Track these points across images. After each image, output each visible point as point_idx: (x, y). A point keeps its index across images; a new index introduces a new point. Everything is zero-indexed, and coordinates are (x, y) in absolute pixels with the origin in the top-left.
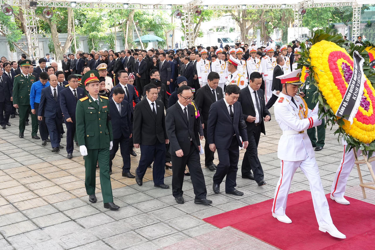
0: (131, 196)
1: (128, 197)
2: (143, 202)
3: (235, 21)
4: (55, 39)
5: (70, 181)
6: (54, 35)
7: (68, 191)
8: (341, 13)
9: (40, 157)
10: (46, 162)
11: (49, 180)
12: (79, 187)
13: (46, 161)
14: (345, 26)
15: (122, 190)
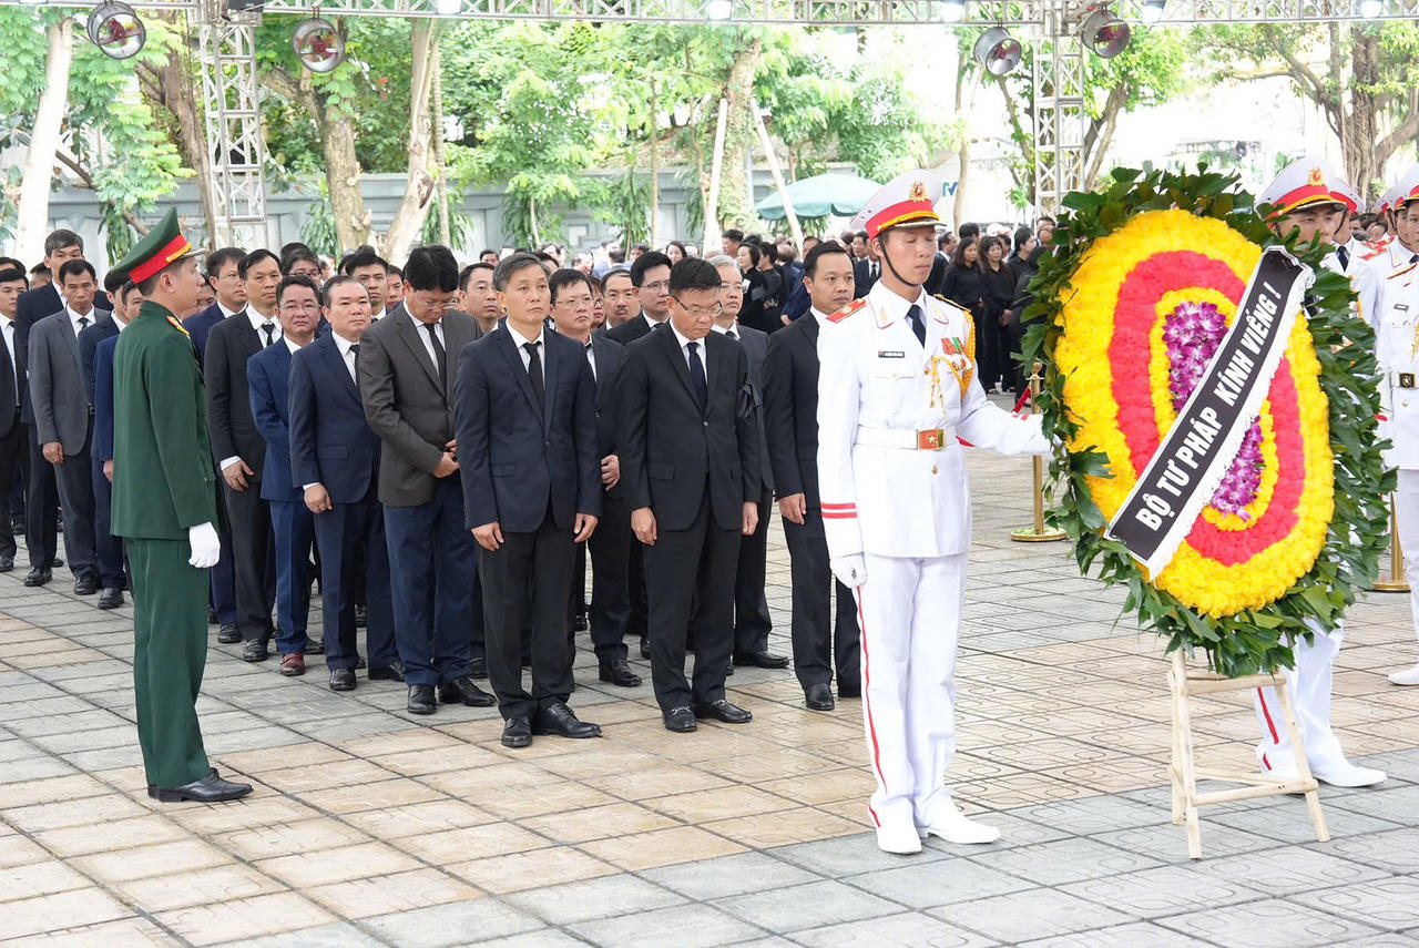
0: (778, 895)
1: (760, 897)
2: (850, 922)
3: (1310, 103)
4: (344, 198)
5: (445, 825)
6: (337, 177)
7: (439, 868)
9: (280, 721)
10: (316, 740)
11: (337, 818)
12: (493, 852)
13: (316, 735)
15: (727, 869)
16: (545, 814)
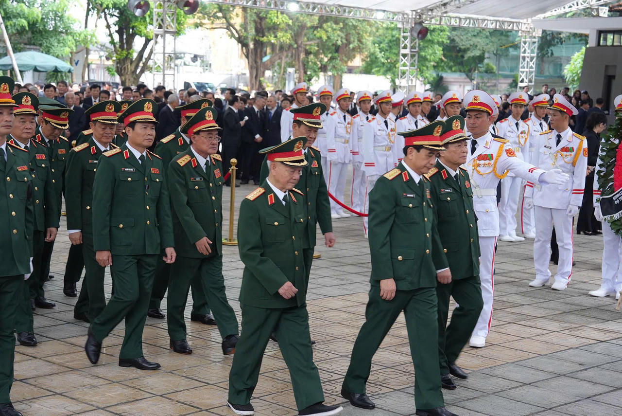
3: (236, 42)
8: (460, 50)
14: (468, 80)
16: (118, 404)
